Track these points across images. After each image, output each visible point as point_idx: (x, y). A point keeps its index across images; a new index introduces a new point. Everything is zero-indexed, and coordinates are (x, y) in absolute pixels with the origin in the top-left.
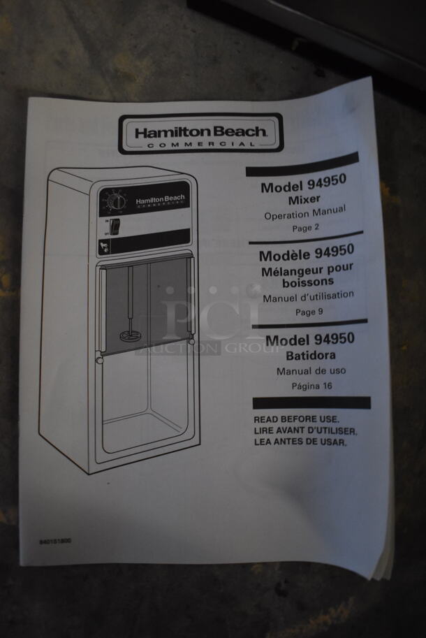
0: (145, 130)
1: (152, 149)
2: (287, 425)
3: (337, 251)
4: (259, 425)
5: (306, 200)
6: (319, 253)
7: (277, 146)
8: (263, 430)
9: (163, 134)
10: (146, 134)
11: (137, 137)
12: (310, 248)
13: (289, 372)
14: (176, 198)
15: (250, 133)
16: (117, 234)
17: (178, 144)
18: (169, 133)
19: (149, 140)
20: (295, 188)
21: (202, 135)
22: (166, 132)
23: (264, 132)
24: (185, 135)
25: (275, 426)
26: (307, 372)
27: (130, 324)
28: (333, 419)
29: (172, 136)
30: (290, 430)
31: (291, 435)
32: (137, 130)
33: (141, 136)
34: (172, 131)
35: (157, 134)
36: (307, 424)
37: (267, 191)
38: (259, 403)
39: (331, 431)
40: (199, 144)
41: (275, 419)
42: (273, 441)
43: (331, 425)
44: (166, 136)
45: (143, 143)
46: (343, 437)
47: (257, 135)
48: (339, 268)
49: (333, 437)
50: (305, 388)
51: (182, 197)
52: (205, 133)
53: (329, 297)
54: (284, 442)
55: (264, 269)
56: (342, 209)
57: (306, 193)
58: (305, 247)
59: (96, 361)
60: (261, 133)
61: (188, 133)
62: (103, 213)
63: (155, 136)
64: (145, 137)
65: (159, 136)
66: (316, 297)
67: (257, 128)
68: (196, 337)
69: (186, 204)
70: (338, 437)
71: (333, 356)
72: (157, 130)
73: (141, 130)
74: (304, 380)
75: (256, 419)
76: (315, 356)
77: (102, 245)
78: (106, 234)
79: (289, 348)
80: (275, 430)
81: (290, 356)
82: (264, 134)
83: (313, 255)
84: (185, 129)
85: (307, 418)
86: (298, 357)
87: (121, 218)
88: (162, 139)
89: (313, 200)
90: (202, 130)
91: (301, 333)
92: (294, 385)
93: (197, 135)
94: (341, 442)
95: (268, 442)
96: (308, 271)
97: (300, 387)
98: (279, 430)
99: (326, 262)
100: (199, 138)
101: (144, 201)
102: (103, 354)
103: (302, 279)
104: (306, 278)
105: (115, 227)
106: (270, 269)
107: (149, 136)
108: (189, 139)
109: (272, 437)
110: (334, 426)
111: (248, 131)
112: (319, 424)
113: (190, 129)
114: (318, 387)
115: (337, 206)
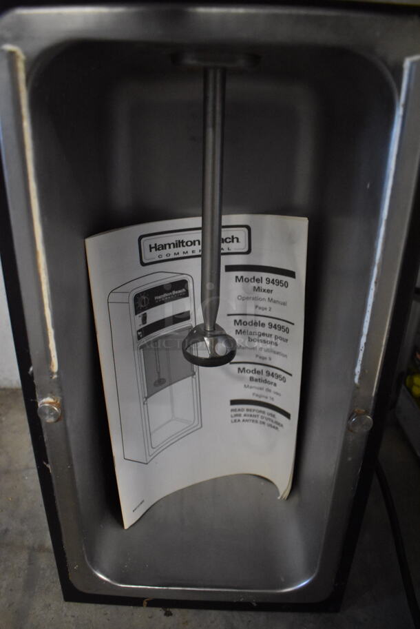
0: (156, 245)
1: (161, 259)
2: (249, 413)
3: (281, 328)
4: (233, 413)
5: (264, 290)
6: (271, 326)
7: (246, 250)
8: (236, 415)
9: (167, 246)
10: (157, 248)
11: (151, 251)
12: (266, 321)
13: (251, 387)
14: (180, 291)
15: (228, 240)
16: (146, 323)
17: (178, 253)
18: (172, 246)
19: (158, 253)
20: (258, 281)
21: (195, 245)
22: (169, 245)
23: (238, 239)
24: (183, 246)
25: (243, 413)
26: (261, 389)
27: (159, 376)
28: (274, 416)
29: (174, 247)
30: (251, 416)
31: (251, 418)
32: (150, 246)
33: (153, 250)
34: (173, 244)
35: (164, 247)
36: (261, 414)
37: (239, 281)
38: (233, 402)
39: (272, 421)
40: (193, 252)
41: (243, 410)
42: (241, 420)
43: (272, 418)
44: (170, 248)
45: (155, 255)
46: (278, 426)
47: (233, 241)
48: (281, 339)
49: (273, 424)
50: (260, 396)
51: (184, 290)
52: (197, 243)
53: (274, 352)
54: (247, 421)
55: (237, 331)
56: (284, 304)
57: (264, 285)
58: (263, 320)
59: (144, 404)
60: (235, 240)
61: (185, 244)
62: (137, 312)
63: (163, 249)
64: (156, 250)
65: (165, 249)
66: (267, 350)
67: (233, 237)
68: (197, 373)
69: (186, 295)
70: (276, 425)
71: (275, 385)
72: (163, 244)
73: (153, 245)
74: (259, 392)
75: (232, 410)
76: (266, 381)
77: (139, 333)
78: (140, 325)
79: (251, 375)
80: (243, 415)
81: (251, 379)
82: (238, 241)
83: (267, 326)
84: (183, 242)
85: (260, 411)
86: (256, 380)
87: (147, 312)
88: (168, 251)
89: (269, 291)
90: (194, 241)
91: (259, 368)
92: (254, 394)
93: (191, 245)
94: (277, 428)
95: (239, 421)
96: (263, 334)
97: (257, 395)
98: (245, 415)
99: (274, 332)
100: (193, 248)
101: (159, 297)
102: (147, 398)
103: (260, 338)
104: (262, 338)
105: (144, 319)
106: (241, 330)
107: (159, 249)
108: (186, 249)
109: (241, 419)
110: (274, 419)
111: (226, 239)
112: (266, 416)
113: (186, 241)
114: (267, 398)
115: (282, 301)
